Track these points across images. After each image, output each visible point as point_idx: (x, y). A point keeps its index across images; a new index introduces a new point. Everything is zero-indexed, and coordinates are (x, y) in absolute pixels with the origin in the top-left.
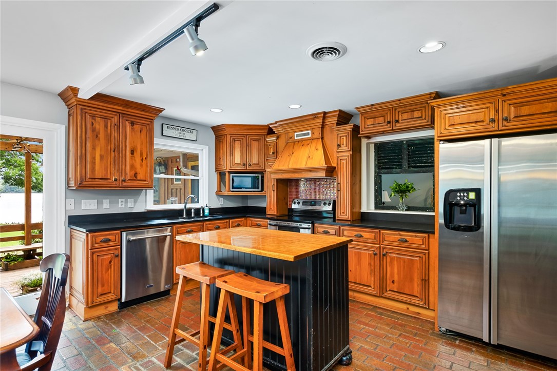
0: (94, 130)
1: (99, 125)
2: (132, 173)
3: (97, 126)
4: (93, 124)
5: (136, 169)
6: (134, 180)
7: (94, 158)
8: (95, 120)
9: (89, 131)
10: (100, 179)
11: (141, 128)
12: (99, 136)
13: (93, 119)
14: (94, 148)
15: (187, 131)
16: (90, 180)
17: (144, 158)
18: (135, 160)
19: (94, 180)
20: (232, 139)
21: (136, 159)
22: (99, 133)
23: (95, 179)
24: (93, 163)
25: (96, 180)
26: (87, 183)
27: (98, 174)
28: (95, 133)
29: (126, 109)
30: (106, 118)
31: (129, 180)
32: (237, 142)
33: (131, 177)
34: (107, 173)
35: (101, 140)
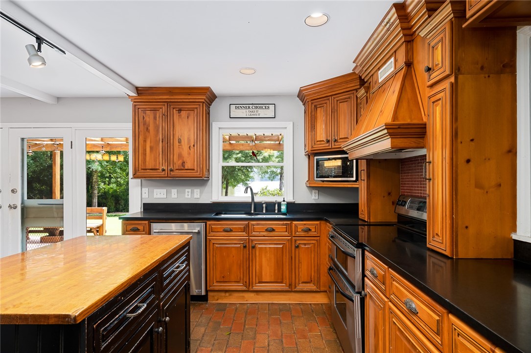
0: (145, 124)
1: (149, 118)
2: (179, 162)
3: (147, 119)
4: (144, 118)
5: (183, 157)
6: (182, 169)
7: (145, 150)
8: (146, 114)
9: (141, 125)
10: (151, 169)
11: (188, 114)
12: (149, 128)
13: (144, 113)
14: (145, 141)
15: (261, 108)
16: (143, 171)
17: (192, 146)
18: (183, 149)
19: (145, 171)
20: (313, 106)
21: (183, 147)
22: (149, 125)
23: (146, 169)
24: (145, 154)
25: (148, 170)
26: (140, 174)
27: (150, 165)
28: (146, 126)
29: (172, 97)
30: (155, 110)
31: (177, 169)
32: (319, 110)
33: (178, 166)
34: (156, 163)
35: (150, 132)
